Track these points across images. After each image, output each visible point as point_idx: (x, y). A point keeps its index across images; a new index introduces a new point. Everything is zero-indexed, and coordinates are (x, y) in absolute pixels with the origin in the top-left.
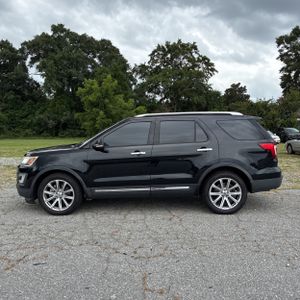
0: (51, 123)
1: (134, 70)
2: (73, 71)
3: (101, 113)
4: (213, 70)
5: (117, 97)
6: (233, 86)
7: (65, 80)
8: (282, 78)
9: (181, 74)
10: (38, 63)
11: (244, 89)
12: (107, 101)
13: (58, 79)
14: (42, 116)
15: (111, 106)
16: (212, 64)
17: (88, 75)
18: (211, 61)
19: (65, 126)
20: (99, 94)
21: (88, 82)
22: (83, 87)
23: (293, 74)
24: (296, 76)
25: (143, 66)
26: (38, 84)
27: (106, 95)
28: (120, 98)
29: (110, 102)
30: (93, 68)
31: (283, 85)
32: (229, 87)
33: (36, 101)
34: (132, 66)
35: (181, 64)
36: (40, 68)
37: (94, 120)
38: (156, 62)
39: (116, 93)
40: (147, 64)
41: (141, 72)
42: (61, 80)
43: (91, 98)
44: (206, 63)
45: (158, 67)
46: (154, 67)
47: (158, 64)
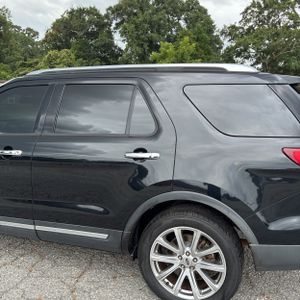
10: (121, 29)
22: (159, 51)
25: (233, 27)
34: (221, 28)
35: (279, 22)
39: (193, 58)
40: (237, 25)
42: (142, 46)
45: (251, 27)
46: (246, 27)
47: (251, 24)
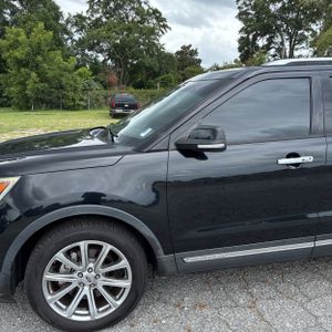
1: (68, 21)
3: (34, 74)
4: (165, 26)
5: (52, 54)
6: (183, 47)
8: (240, 41)
9: (129, 29)
11: (195, 52)
12: (39, 58)
15: (45, 66)
16: (165, 20)
18: (163, 16)
20: (28, 49)
23: (251, 37)
24: (254, 39)
25: (79, 16)
27: (37, 50)
28: (58, 56)
29: (45, 60)
30: (12, 14)
31: (240, 49)
34: (66, 16)
35: (127, 17)
38: (97, 11)
39: (52, 48)
40: (84, 14)
41: (76, 24)
43: (18, 54)
44: (157, 18)
45: (99, 19)
46: (93, 19)
47: (98, 16)
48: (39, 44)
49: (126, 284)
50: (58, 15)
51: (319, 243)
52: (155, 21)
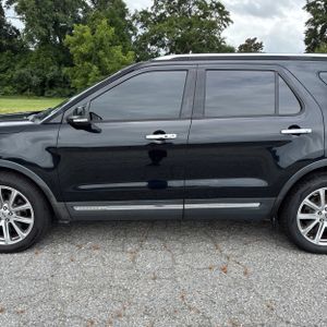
0: (35, 80)
1: (134, 18)
2: (60, 15)
3: (95, 68)
4: (227, 20)
5: (113, 49)
6: (248, 41)
7: (50, 27)
8: (307, 33)
9: (190, 24)
10: (16, 4)
11: (260, 46)
12: (101, 53)
13: (41, 25)
14: (23, 71)
15: (106, 60)
16: (227, 13)
17: (78, 21)
18: (226, 9)
19: (52, 84)
20: (92, 44)
21: (78, 29)
22: (72, 35)
23: (319, 29)
24: (323, 30)
25: (145, 12)
26: (17, 31)
27: (100, 46)
28: (117, 51)
29: (106, 54)
31: (307, 42)
32: (244, 43)
33: (15, 52)
34: (132, 12)
35: (190, 11)
36: (19, 11)
37: (86, 76)
38: (161, 7)
39: (113, 44)
40: (149, 11)
41: (142, 20)
42: (45, 26)
43: (83, 49)
44: (220, 11)
45: (163, 15)
46: (158, 14)
47: (162, 11)
48: (102, 40)
49: (30, 221)
50: (124, 12)
51: (187, 206)
52: (217, 15)
